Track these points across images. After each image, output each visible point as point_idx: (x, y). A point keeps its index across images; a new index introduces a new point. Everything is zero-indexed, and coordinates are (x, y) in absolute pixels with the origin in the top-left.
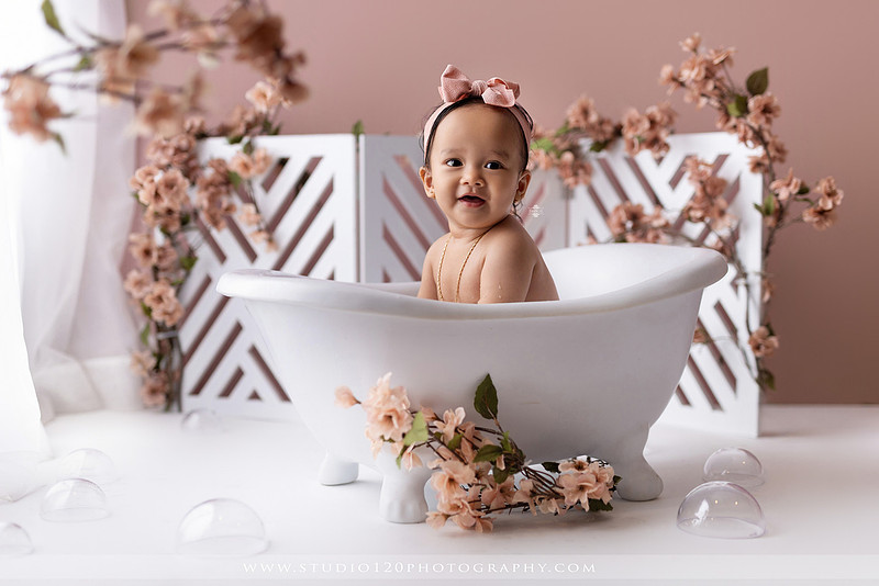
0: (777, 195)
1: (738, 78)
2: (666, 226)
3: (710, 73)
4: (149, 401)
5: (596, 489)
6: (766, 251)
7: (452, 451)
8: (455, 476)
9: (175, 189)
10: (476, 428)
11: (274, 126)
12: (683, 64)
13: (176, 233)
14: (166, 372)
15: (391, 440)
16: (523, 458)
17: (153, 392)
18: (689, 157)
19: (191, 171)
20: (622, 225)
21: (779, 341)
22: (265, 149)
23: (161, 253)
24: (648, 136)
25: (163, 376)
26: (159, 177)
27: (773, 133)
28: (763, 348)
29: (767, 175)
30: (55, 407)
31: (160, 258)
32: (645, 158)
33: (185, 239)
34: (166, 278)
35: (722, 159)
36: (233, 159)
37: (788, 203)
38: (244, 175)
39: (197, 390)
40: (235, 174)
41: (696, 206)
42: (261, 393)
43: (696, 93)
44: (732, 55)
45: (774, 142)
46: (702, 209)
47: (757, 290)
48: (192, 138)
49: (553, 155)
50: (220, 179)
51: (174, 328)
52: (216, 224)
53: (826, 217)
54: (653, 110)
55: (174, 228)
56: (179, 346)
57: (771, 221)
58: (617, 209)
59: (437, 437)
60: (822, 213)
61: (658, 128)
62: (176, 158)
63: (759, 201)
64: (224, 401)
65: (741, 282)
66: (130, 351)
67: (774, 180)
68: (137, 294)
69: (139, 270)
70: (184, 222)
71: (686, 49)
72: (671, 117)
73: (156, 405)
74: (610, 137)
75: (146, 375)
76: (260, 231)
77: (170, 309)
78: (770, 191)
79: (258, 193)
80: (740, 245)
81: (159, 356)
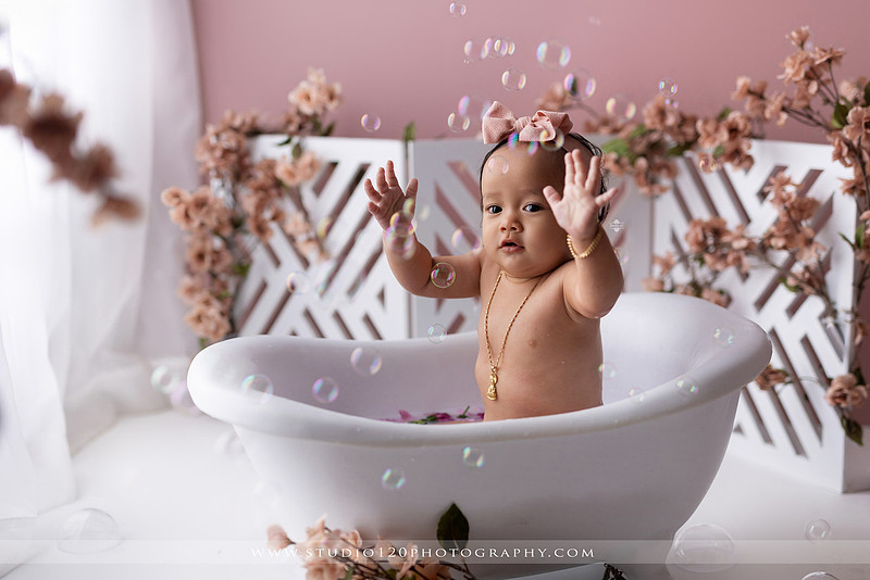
2: (748, 250)
6: (859, 287)
9: (206, 207)
13: (230, 236)
18: (780, 169)
20: (703, 241)
21: (867, 390)
22: (313, 153)
23: (215, 257)
24: (730, 147)
28: (849, 399)
29: (862, 201)
31: (214, 262)
33: (240, 243)
35: (814, 175)
38: (290, 182)
40: (281, 181)
46: (786, 237)
47: (847, 330)
48: (242, 137)
49: (625, 160)
50: (269, 183)
52: (262, 233)
54: (737, 117)
55: (227, 232)
57: (863, 255)
58: (695, 224)
59: (389, 575)
61: (740, 137)
62: (225, 160)
69: (192, 276)
70: (237, 224)
74: (691, 140)
76: (310, 240)
77: (212, 327)
78: (863, 221)
79: (309, 198)
80: (829, 277)
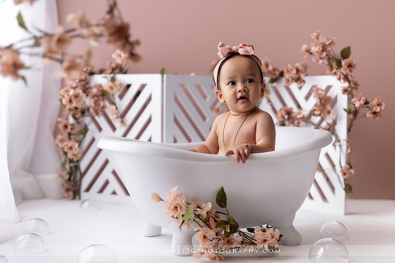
0: (354, 105)
1: (337, 51)
2: (303, 118)
3: (324, 48)
4: (65, 195)
5: (271, 241)
6: (349, 130)
7: (205, 223)
8: (207, 235)
9: (79, 98)
10: (217, 212)
11: (125, 69)
12: (312, 44)
13: (79, 118)
14: (74, 181)
15: (177, 218)
16: (238, 226)
17: (68, 190)
18: (314, 86)
19: (86, 90)
20: (283, 117)
21: (355, 171)
22: (120, 80)
23: (72, 127)
24: (295, 76)
25: (72, 183)
26: (72, 92)
27: (353, 76)
28: (347, 174)
29: (350, 96)
30: (22, 197)
31: (72, 129)
32: (294, 86)
33: (83, 121)
34: (74, 139)
35: (329, 88)
36: (106, 84)
37: (359, 108)
38: (111, 92)
39: (88, 190)
40: (107, 91)
41: (317, 109)
42: (117, 192)
43: (318, 57)
44: (334, 40)
45: (353, 81)
46: (320, 110)
47: (344, 148)
48: (87, 75)
50: (100, 93)
51: (78, 161)
52: (97, 114)
53: (377, 115)
54: (298, 65)
55: (78, 115)
56: (80, 170)
57: (351, 116)
58: (281, 110)
59: (198, 216)
60: (375, 113)
61: (300, 73)
62: (80, 84)
63: (346, 107)
64: (100, 195)
65: (337, 144)
66: (57, 171)
67: (353, 98)
68: (61, 146)
69: (62, 135)
70: (83, 113)
71: (313, 37)
72: (306, 68)
73: (69, 196)
74: (278, 76)
75: (64, 182)
76: (118, 117)
77: (76, 153)
78: (351, 103)
79: (117, 100)
80: (337, 127)
81: (70, 174)
